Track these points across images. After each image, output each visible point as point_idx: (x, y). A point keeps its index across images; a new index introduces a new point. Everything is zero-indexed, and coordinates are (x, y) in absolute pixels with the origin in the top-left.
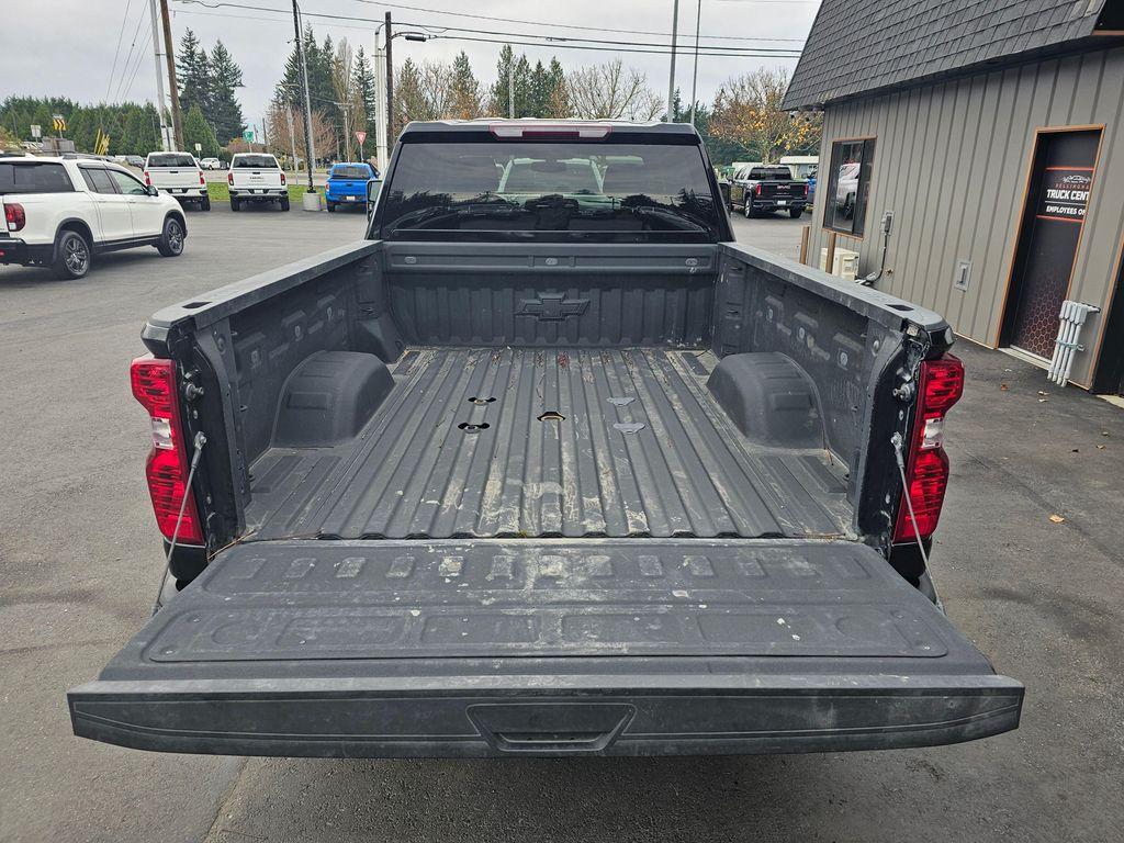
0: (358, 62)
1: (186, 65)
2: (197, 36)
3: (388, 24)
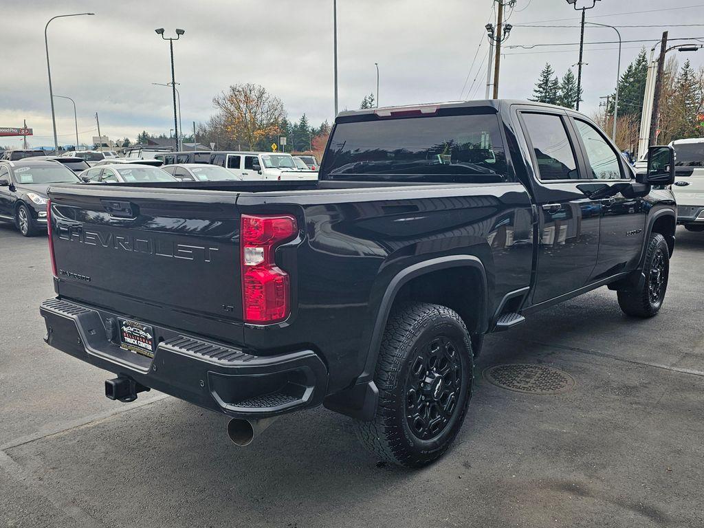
1: (541, 89)
2: (552, 68)
3: (664, 41)
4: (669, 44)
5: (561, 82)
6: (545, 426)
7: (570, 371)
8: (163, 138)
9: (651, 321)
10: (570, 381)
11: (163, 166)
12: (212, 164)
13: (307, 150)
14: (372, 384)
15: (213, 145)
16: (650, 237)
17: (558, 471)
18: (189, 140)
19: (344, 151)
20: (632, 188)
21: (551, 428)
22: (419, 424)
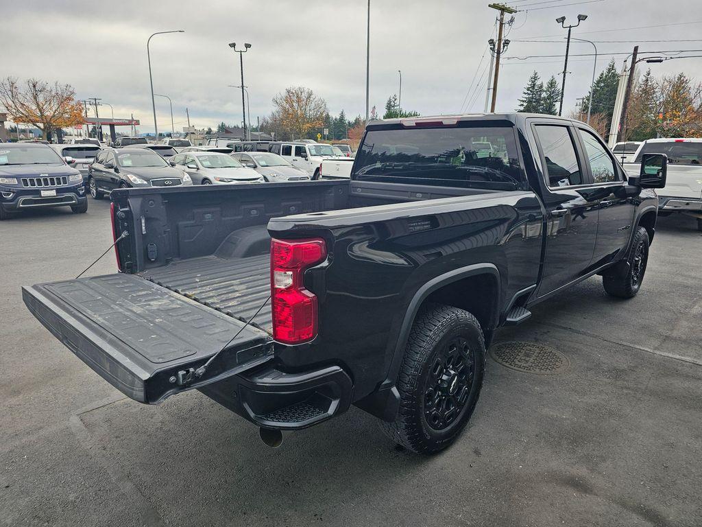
0: (644, 79)
1: (529, 92)
2: (539, 75)
3: (635, 54)
4: (639, 57)
5: (545, 86)
6: (546, 411)
7: (564, 351)
8: (236, 128)
9: (631, 302)
10: (564, 360)
11: (233, 153)
12: (270, 152)
13: (344, 138)
14: (395, 390)
15: (273, 134)
16: (636, 231)
17: (561, 463)
18: (256, 130)
19: (374, 153)
20: (624, 189)
21: (551, 413)
22: (435, 417)
